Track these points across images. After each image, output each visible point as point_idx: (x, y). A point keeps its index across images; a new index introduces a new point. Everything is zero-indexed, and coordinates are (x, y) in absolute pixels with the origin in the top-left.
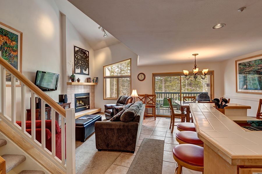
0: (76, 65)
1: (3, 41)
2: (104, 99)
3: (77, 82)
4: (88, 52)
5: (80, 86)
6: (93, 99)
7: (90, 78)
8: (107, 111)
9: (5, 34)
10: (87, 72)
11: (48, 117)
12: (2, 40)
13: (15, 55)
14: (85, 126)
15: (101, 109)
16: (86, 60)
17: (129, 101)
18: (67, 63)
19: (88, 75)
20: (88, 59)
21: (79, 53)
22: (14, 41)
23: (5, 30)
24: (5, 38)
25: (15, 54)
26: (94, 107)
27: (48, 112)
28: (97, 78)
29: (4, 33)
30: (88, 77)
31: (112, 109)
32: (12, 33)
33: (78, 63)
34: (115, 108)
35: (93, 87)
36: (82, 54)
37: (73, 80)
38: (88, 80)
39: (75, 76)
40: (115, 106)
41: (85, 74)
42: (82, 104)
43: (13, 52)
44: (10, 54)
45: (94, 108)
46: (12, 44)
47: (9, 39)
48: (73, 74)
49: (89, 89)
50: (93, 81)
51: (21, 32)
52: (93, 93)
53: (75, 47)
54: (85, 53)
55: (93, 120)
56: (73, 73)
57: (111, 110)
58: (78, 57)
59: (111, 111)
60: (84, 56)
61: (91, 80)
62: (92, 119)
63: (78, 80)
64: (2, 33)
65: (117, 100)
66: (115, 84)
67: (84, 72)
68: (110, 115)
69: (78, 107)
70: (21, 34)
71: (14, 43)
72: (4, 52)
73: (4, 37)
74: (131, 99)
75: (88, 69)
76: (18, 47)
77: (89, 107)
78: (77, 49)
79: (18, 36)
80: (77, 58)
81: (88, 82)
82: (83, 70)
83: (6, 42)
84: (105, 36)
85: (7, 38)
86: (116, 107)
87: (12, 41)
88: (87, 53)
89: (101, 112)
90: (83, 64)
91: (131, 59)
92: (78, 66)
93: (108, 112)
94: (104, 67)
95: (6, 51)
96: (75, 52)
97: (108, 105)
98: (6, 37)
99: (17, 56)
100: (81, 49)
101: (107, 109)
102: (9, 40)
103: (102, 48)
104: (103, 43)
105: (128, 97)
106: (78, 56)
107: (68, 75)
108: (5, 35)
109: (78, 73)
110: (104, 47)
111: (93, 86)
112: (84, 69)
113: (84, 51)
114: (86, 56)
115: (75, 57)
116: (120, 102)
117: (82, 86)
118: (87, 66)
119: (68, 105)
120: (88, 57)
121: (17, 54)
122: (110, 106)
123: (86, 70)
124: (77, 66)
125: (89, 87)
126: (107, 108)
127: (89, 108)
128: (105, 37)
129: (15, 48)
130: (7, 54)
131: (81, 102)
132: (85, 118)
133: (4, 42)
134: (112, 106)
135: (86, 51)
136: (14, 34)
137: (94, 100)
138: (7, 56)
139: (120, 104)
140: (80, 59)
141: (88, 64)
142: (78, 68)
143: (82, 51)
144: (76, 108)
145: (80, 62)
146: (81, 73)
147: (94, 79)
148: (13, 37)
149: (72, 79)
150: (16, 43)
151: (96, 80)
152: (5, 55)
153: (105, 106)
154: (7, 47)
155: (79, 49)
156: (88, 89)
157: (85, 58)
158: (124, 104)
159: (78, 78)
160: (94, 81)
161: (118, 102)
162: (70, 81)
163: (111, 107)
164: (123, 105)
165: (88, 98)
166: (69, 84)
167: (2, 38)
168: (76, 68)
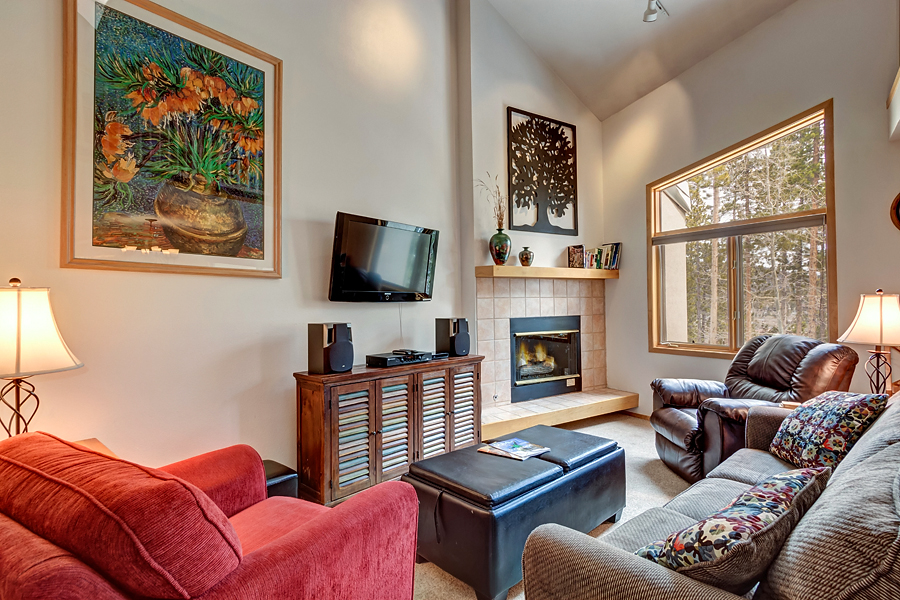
0: (517, 190)
1: (204, 95)
2: (652, 350)
3: (519, 264)
4: (573, 128)
5: (535, 285)
6: (597, 346)
7: (581, 247)
8: (667, 414)
9: (211, 67)
10: (565, 223)
11: (372, 414)
12: (198, 91)
13: (254, 151)
14: (498, 512)
15: (637, 397)
16: (560, 168)
17: (829, 370)
18: (475, 183)
19: (574, 232)
20: (570, 161)
21: (530, 138)
22: (248, 95)
23: (209, 50)
24: (212, 83)
25: (252, 147)
26: (605, 385)
27: (372, 393)
28: (617, 245)
29: (207, 66)
30: (571, 241)
31: (695, 412)
32: (238, 63)
33: (524, 179)
34: (719, 410)
35: (597, 288)
36: (543, 139)
37: (500, 258)
38: (573, 257)
39: (506, 238)
40: (717, 395)
41: (557, 231)
43: (246, 138)
44: (233, 148)
45: (604, 388)
46: (239, 108)
47: (228, 86)
48: (500, 230)
49: (580, 297)
50: (599, 262)
51: (276, 59)
52: (600, 316)
53: (510, 110)
54: (555, 136)
55: (566, 469)
56: (500, 224)
57: (691, 417)
58: (524, 156)
59: (689, 423)
60: (552, 147)
61: (587, 258)
62: (557, 468)
63: (525, 258)
64: (200, 65)
65: (730, 357)
66: (715, 283)
67: (553, 219)
68: (682, 445)
69: (527, 377)
70: (278, 66)
71: (248, 102)
72: (210, 139)
73: (207, 79)
74: (844, 359)
75: (570, 206)
76: (263, 121)
77: (579, 381)
78: (518, 120)
79: (263, 73)
80: (521, 162)
81: (571, 264)
82: (549, 210)
83: (216, 102)
84: (654, 12)
85: (220, 85)
86: (723, 402)
87: (241, 95)
88: (568, 133)
89: (639, 411)
90: (549, 183)
91: (828, 107)
92: (524, 196)
93: (672, 421)
94: (649, 186)
95: (216, 137)
96: (513, 136)
97: (673, 383)
98: (214, 80)
99: (262, 155)
100: (539, 117)
101: (666, 406)
102: (229, 90)
103: (641, 95)
104: (645, 67)
105: (811, 346)
106: (524, 152)
107: (483, 237)
108: (213, 73)
109: (525, 228)
110: (653, 86)
111: (598, 286)
112: (552, 207)
113: (553, 125)
114: (561, 150)
115: (511, 155)
116: (749, 371)
117: (546, 286)
118: (571, 194)
119: (472, 368)
120: (574, 151)
121: (263, 149)
122: (684, 392)
123: (560, 213)
124: (520, 196)
125: (576, 287)
126: (666, 399)
127: (578, 388)
128: (653, 17)
129: (251, 125)
130: (222, 148)
132: (523, 452)
133: (206, 100)
134: (696, 392)
135: (561, 124)
136: (248, 67)
137: (605, 349)
138: (221, 157)
139: (748, 384)
140: (533, 163)
141: (574, 183)
142: (526, 204)
143: (543, 126)
144: (518, 383)
145: (535, 178)
146: (541, 226)
147: (600, 252)
148: (242, 80)
149: (497, 250)
150: (255, 103)
151: (614, 257)
152: (210, 152)
153: (658, 388)
154: (222, 121)
155: (528, 118)
156: (573, 301)
157: (557, 159)
158: (781, 387)
159: (526, 248)
160: (603, 261)
161: (735, 372)
162: (491, 262)
163: (692, 400)
164: (771, 392)
165: (573, 340)
166: (483, 274)
167: (199, 83)
168: (514, 203)
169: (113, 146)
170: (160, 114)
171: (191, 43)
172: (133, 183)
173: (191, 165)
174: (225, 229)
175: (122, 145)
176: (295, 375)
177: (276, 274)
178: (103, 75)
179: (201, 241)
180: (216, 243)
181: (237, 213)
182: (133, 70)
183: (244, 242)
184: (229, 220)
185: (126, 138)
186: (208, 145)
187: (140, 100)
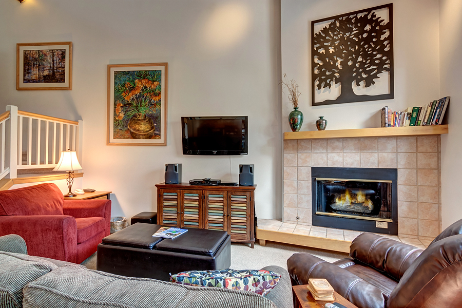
1: (142, 86)
6: (424, 199)
9: (144, 76)
12: (140, 86)
16: (369, 46)
22: (156, 81)
23: (143, 71)
24: (144, 81)
25: (157, 99)
33: (327, 67)
35: (426, 144)
37: (294, 126)
38: (382, 118)
39: (302, 113)
42: (367, 208)
43: (155, 96)
44: (151, 101)
46: (153, 86)
47: (149, 81)
48: (296, 108)
49: (397, 152)
51: (165, 63)
53: (312, 23)
64: (141, 77)
67: (360, 90)
70: (166, 66)
71: (156, 83)
72: (144, 100)
76: (161, 88)
79: (161, 70)
82: (354, 84)
83: (145, 87)
85: (147, 81)
87: (154, 82)
90: (355, 63)
92: (325, 80)
99: (160, 101)
106: (327, 48)
108: (144, 78)
109: (326, 103)
115: (314, 53)
121: (161, 98)
123: (369, 84)
124: (321, 80)
129: (157, 91)
130: (147, 102)
131: (360, 198)
133: (142, 88)
136: (156, 71)
138: (147, 105)
142: (327, 85)
147: (418, 110)
148: (154, 76)
150: (158, 83)
151: (435, 113)
152: (144, 105)
154: (147, 93)
156: (386, 155)
160: (421, 118)
167: (140, 83)
168: (316, 88)
169: (118, 110)
170: (129, 97)
171: (138, 71)
172: (123, 120)
173: (138, 111)
174: (148, 130)
175: (121, 109)
176: (156, 185)
177: (164, 145)
178: (116, 91)
179: (140, 135)
180: (145, 135)
181: (152, 123)
182: (123, 86)
183: (153, 133)
184: (149, 126)
185: (121, 107)
186: (143, 103)
187: (125, 94)
